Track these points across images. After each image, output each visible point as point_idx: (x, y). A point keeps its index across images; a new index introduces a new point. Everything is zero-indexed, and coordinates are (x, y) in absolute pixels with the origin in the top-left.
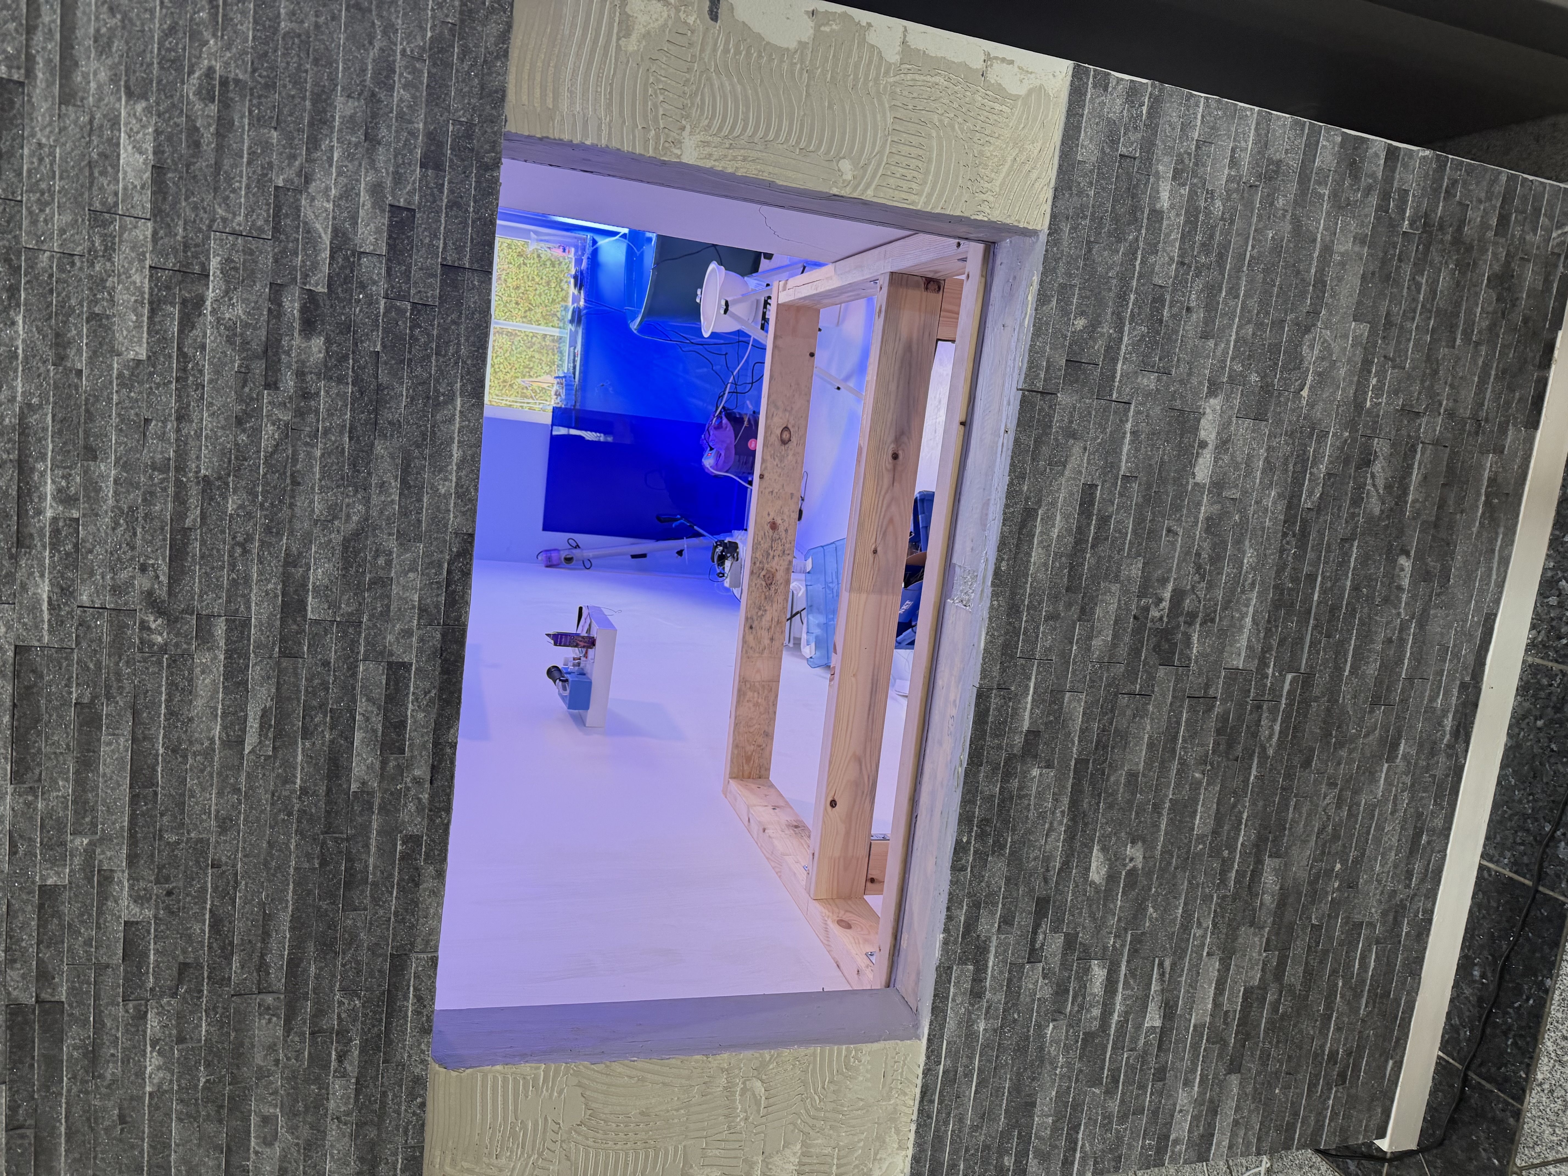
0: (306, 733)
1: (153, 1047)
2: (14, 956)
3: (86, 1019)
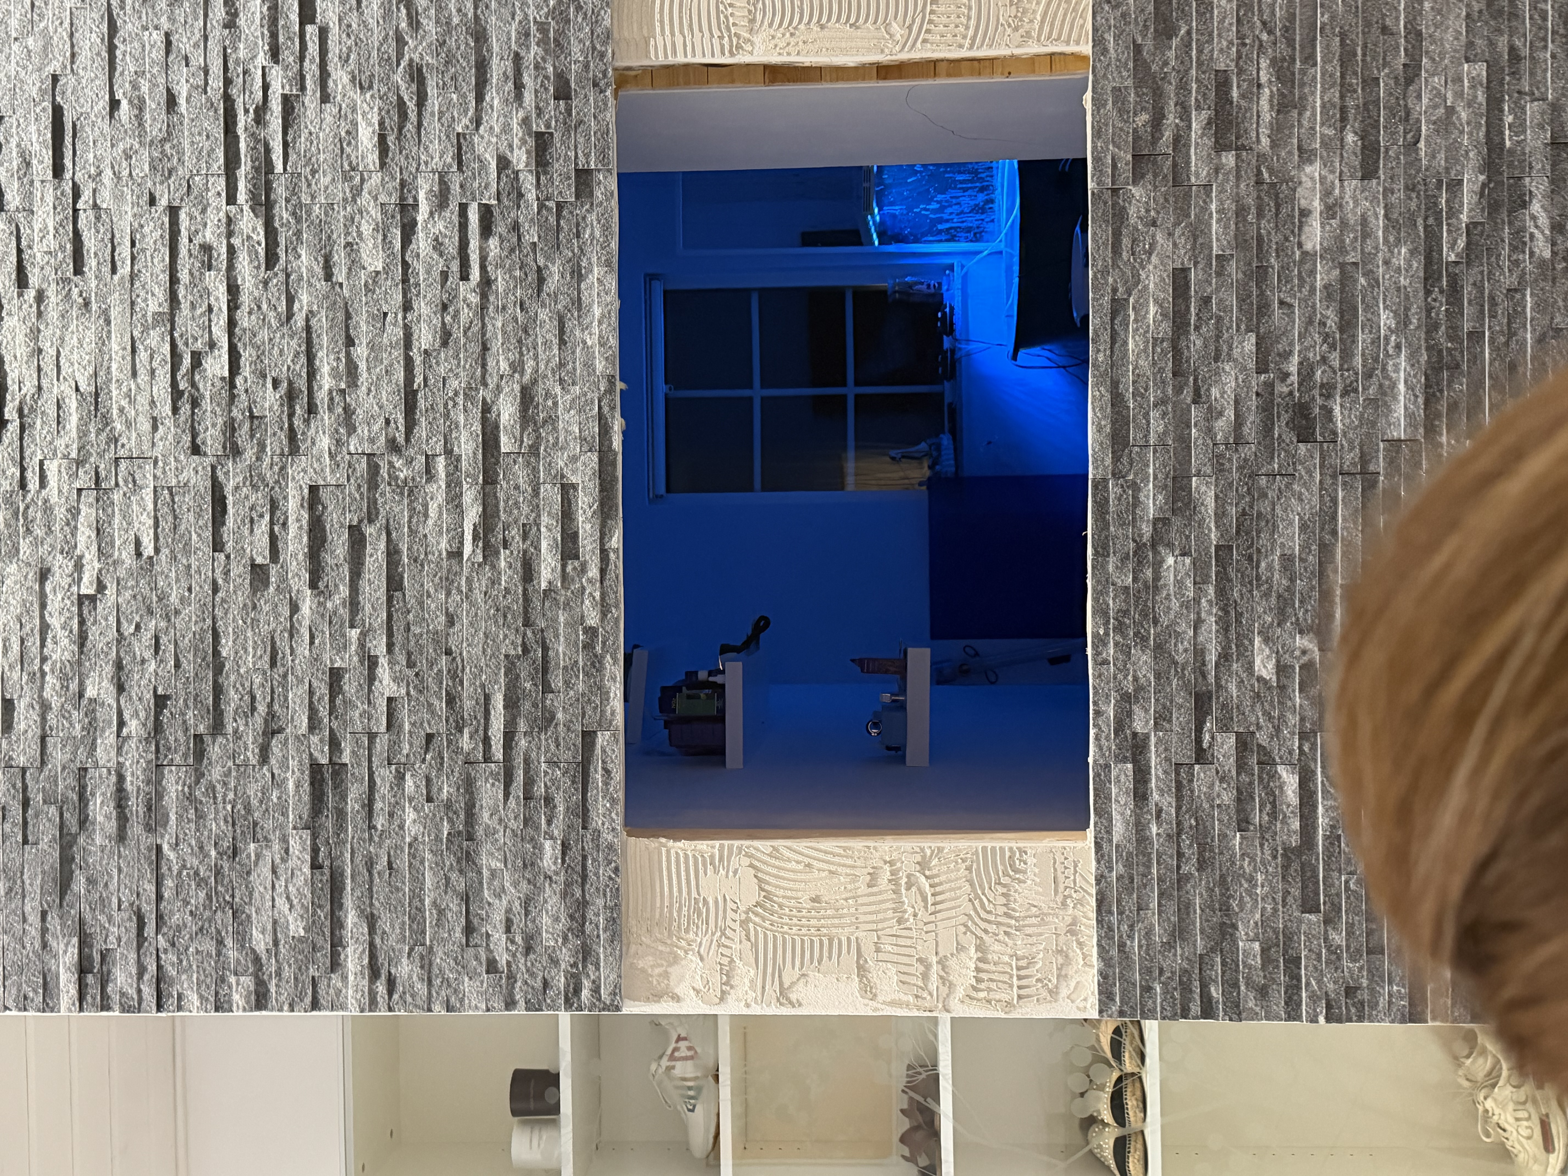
0: (505, 544)
1: (410, 803)
2: (314, 725)
3: (363, 778)
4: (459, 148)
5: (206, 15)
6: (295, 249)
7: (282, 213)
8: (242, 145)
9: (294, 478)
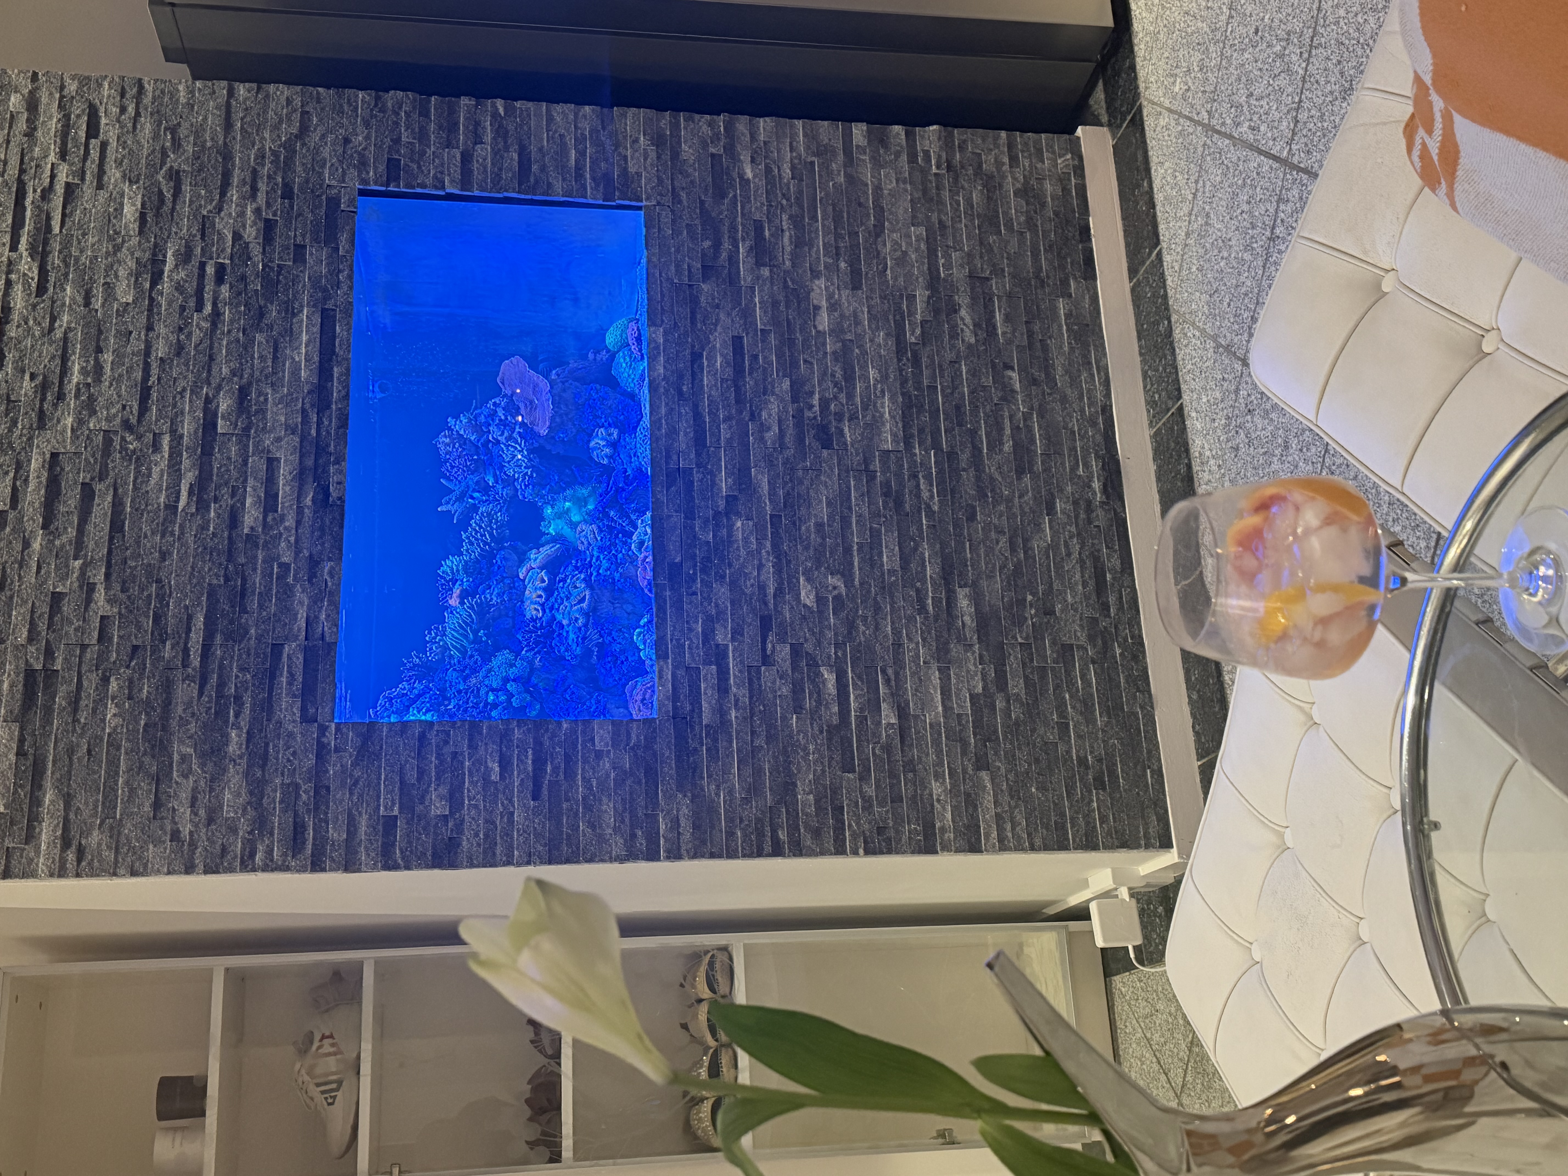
0: (216, 500)
1: (112, 700)
2: (32, 638)
3: (72, 680)
4: (204, 225)
5: (10, 127)
6: (62, 284)
7: (55, 259)
8: (28, 213)
9: (38, 446)
